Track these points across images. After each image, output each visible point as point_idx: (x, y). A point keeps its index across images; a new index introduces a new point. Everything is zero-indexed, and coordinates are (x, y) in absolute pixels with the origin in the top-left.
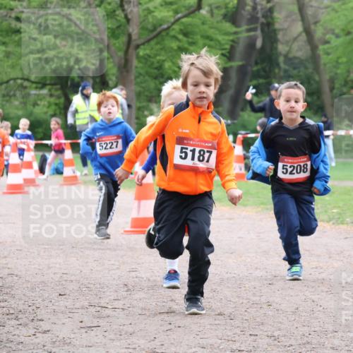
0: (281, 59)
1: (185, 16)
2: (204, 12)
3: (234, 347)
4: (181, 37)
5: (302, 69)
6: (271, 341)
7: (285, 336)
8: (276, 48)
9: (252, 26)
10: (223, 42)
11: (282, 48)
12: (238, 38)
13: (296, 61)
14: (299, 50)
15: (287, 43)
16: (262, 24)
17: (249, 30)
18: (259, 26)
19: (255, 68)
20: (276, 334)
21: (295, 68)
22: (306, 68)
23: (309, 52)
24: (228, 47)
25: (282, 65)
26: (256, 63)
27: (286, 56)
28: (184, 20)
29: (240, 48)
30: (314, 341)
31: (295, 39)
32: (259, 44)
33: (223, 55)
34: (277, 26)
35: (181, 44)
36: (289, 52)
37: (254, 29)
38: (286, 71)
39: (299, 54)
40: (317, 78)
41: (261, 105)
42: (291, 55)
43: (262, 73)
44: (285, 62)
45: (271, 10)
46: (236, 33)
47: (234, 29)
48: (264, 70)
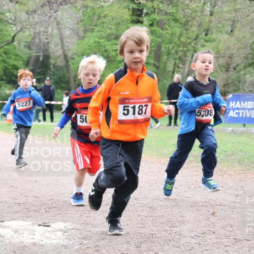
0: (52, 66)
1: (6, 45)
2: (15, 43)
3: (16, 202)
4: (3, 55)
5: (61, 71)
6: (34, 199)
7: (41, 196)
8: (49, 61)
9: (39, 51)
10: (24, 58)
11: (52, 61)
12: (31, 56)
13: (59, 68)
14: (60, 63)
15: (54, 59)
16: (43, 50)
17: (37, 53)
18: (41, 51)
19: (39, 70)
20: (37, 195)
21: (57, 71)
22: (63, 71)
23: (65, 64)
24: (26, 60)
25: (52, 69)
26: (40, 68)
27: (54, 65)
28: (6, 47)
29: (32, 61)
30: (55, 198)
31: (59, 57)
32: (41, 59)
33: (24, 64)
34: (50, 51)
35: (3, 58)
36: (56, 63)
37: (40, 52)
38: (54, 72)
39: (61, 64)
40: (68, 75)
41: (40, 88)
42: (56, 65)
43: (42, 73)
44: (53, 68)
45: (48, 43)
46: (30, 54)
47: (29, 52)
48: (43, 71)
